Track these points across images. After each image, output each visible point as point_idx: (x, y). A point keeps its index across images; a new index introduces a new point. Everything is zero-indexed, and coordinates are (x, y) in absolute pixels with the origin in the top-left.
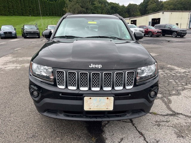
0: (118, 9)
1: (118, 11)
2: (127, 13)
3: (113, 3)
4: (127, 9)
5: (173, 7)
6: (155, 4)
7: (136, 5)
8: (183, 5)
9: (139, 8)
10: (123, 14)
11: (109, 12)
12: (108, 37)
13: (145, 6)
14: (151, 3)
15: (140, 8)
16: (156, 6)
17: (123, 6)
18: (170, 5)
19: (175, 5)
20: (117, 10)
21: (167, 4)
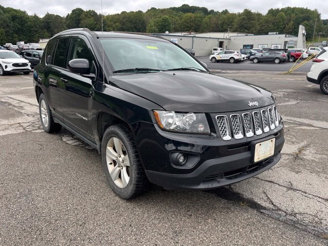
0: (26, 22)
1: (26, 25)
2: (45, 30)
3: (15, 10)
4: (43, 22)
5: (121, 26)
6: (92, 18)
7: (60, 16)
8: (133, 24)
9: (65, 23)
10: (37, 31)
11: (7, 26)
12: (191, 70)
13: (77, 20)
14: (86, 16)
15: (67, 23)
16: (95, 23)
17: (36, 17)
18: (115, 23)
19: (123, 24)
20: (24, 24)
21: (111, 21)
